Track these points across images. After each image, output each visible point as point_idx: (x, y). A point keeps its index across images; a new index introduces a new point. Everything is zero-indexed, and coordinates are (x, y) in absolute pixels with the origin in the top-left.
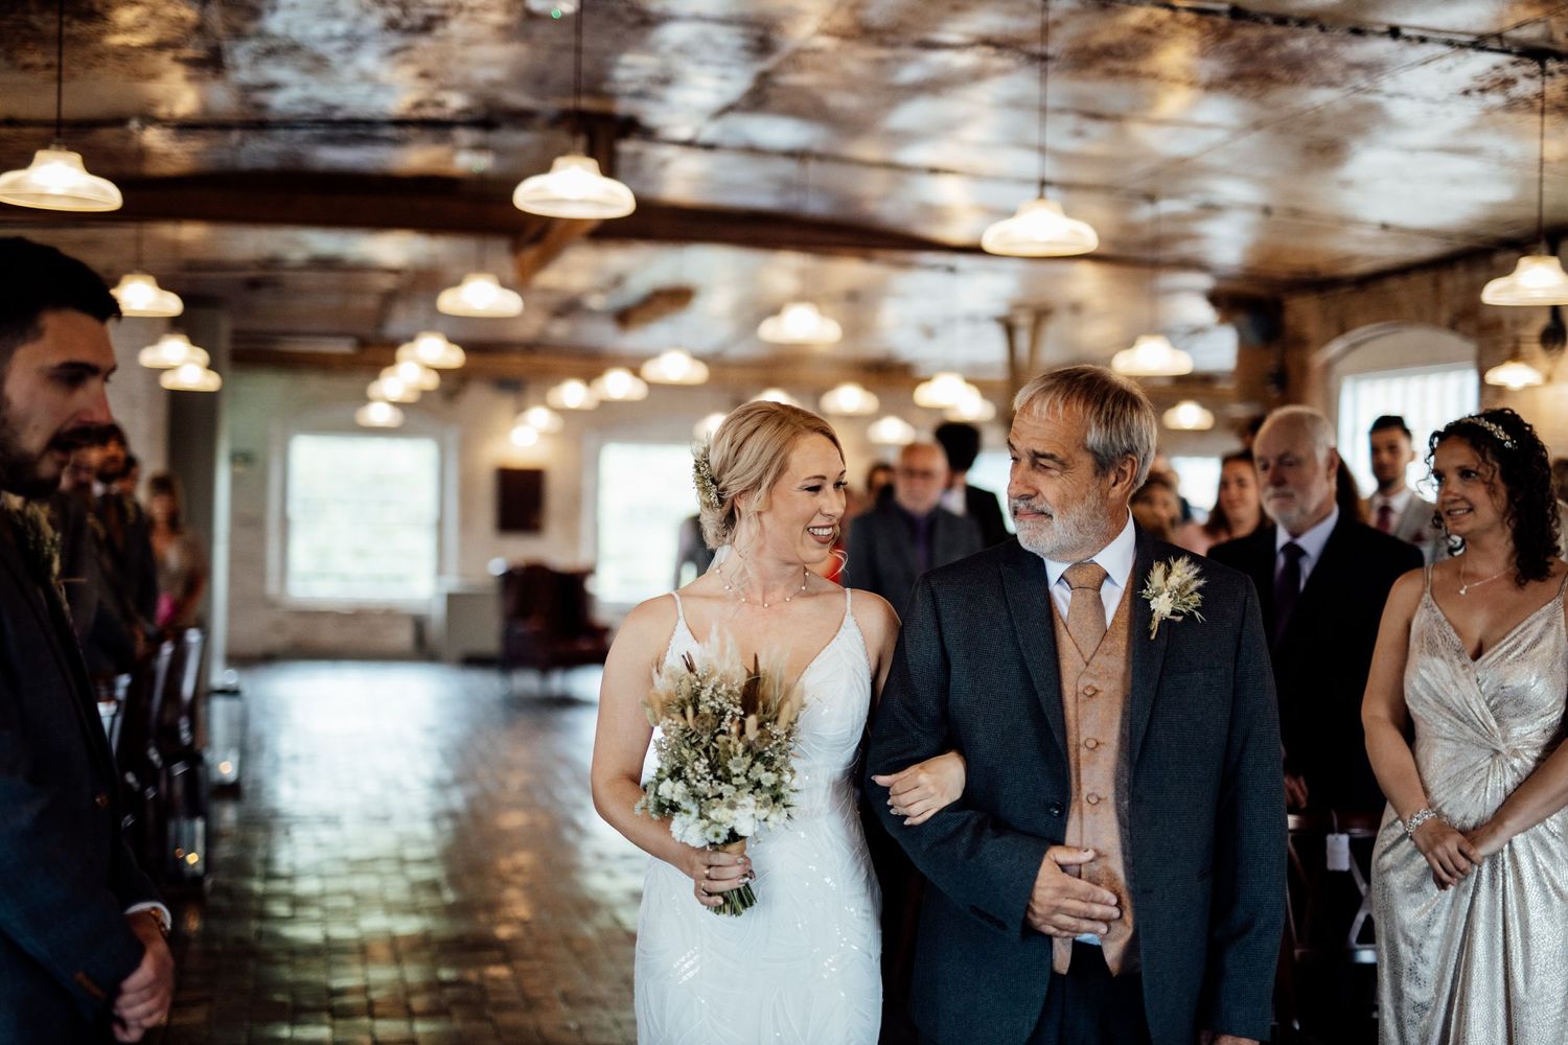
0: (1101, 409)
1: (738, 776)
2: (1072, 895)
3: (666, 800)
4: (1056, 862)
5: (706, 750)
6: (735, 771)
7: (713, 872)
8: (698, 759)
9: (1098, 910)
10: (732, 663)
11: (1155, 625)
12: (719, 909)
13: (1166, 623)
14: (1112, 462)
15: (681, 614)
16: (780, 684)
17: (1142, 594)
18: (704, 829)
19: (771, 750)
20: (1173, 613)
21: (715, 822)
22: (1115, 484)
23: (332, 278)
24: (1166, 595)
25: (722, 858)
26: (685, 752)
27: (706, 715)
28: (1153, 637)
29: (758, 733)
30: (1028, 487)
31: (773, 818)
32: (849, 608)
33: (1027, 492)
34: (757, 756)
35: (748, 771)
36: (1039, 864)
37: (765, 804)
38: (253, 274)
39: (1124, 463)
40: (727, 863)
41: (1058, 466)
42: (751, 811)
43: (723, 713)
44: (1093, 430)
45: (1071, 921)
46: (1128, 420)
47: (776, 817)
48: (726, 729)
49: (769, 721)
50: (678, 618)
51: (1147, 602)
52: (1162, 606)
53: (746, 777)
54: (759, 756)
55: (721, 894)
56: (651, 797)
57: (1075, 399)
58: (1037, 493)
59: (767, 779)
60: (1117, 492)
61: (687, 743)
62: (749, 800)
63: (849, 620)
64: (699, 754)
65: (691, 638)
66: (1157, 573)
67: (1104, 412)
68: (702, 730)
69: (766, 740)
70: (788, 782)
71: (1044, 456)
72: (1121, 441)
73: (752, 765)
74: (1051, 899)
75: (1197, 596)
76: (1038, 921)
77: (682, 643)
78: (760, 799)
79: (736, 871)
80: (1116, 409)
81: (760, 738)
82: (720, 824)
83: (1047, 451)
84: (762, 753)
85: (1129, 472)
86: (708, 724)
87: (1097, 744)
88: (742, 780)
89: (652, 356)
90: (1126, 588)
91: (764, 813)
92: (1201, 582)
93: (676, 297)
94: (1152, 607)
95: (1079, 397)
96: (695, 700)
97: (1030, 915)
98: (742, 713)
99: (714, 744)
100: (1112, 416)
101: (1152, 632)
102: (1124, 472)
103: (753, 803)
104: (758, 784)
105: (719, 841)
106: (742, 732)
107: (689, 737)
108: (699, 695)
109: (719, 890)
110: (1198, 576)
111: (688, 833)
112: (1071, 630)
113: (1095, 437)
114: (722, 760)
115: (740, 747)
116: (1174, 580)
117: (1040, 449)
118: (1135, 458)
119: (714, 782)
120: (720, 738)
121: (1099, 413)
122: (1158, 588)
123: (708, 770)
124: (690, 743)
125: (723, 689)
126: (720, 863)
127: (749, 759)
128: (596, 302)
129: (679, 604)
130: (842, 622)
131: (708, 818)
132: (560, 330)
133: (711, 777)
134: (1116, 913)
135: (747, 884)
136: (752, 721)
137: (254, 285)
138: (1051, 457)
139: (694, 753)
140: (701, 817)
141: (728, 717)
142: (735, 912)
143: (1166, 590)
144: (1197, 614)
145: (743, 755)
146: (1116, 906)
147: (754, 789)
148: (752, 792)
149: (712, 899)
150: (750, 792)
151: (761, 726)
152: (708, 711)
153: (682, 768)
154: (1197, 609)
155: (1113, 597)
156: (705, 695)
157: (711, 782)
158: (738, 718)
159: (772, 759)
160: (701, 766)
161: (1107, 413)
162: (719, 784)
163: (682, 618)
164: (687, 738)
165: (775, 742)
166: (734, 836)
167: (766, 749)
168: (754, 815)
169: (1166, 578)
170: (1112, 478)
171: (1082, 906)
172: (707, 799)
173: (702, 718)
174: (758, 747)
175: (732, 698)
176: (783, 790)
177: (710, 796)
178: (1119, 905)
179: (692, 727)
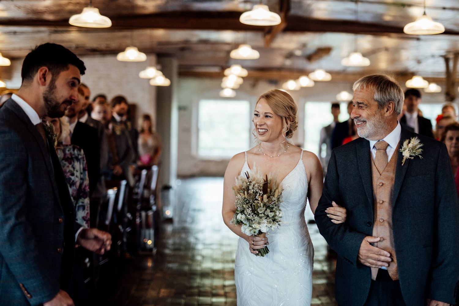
0: (379, 87)
1: (261, 214)
2: (373, 253)
3: (240, 220)
4: (368, 241)
5: (251, 205)
6: (260, 212)
7: (255, 243)
8: (248, 208)
9: (383, 258)
10: (260, 176)
11: (404, 161)
12: (257, 255)
13: (408, 160)
14: (384, 103)
15: (246, 159)
16: (275, 184)
17: (400, 151)
18: (251, 230)
19: (272, 205)
20: (411, 156)
21: (254, 228)
22: (387, 111)
23: (208, 47)
24: (407, 150)
25: (257, 239)
26: (244, 206)
27: (251, 194)
28: (402, 165)
29: (267, 200)
30: (357, 114)
31: (273, 226)
32: (301, 157)
33: (356, 116)
34: (267, 207)
35: (265, 212)
36: (361, 242)
37: (270, 223)
38: (181, 46)
39: (390, 104)
40: (259, 240)
41: (365, 106)
42: (265, 225)
43: (257, 192)
44: (376, 93)
45: (374, 262)
46: (389, 90)
47: (274, 226)
48: (257, 198)
49: (272, 196)
50: (245, 161)
51: (402, 153)
52: (406, 154)
53: (264, 214)
54: (268, 207)
55: (257, 250)
56: (235, 219)
57: (370, 83)
58: (360, 116)
59: (271, 215)
60: (387, 114)
61: (245, 203)
62: (265, 221)
63: (301, 162)
64: (249, 206)
65: (249, 168)
66: (405, 143)
67: (380, 87)
68: (250, 199)
69: (270, 202)
70: (278, 215)
71: (361, 103)
72: (387, 97)
73: (266, 210)
74: (365, 253)
75: (420, 150)
76: (362, 261)
77: (246, 169)
78: (268, 221)
79: (262, 242)
80: (384, 86)
81: (268, 201)
82: (256, 229)
83: (362, 102)
84: (269, 206)
85: (392, 107)
86: (252, 197)
87: (383, 202)
88: (263, 215)
89: (313, 71)
90: (396, 149)
91: (270, 225)
92: (422, 145)
93: (325, 51)
94: (403, 155)
95: (371, 83)
96: (248, 189)
97: (360, 259)
98: (262, 193)
99: (254, 204)
100: (383, 88)
101: (402, 163)
102: (390, 107)
103: (266, 222)
104: (268, 216)
105: (256, 234)
106: (262, 199)
107: (246, 201)
108: (249, 187)
109: (257, 249)
110: (420, 143)
111: (246, 231)
112: (376, 164)
113: (377, 96)
114: (256, 209)
115: (262, 204)
116: (411, 145)
117: (359, 101)
118: (393, 102)
119: (254, 215)
120: (255, 201)
121: (378, 88)
122: (405, 148)
123: (251, 212)
124: (246, 203)
125: (256, 185)
126: (256, 240)
127: (265, 208)
128: (298, 53)
129: (246, 156)
130: (298, 162)
131: (252, 227)
132: (288, 63)
133: (253, 214)
134: (390, 260)
135: (266, 247)
136: (265, 196)
137: (183, 49)
138: (363, 103)
139: (247, 206)
140: (250, 226)
141: (258, 195)
142: (262, 255)
143: (407, 149)
144: (420, 156)
145: (263, 207)
146: (390, 257)
147: (267, 217)
148: (266, 219)
149: (255, 252)
150: (265, 218)
151: (268, 197)
152: (252, 192)
153: (244, 211)
154: (420, 154)
155: (391, 152)
156: (251, 187)
157: (253, 216)
158: (261, 195)
159: (272, 208)
160: (249, 211)
161: (381, 88)
162: (256, 216)
163: (246, 161)
164: (245, 201)
165: (273, 203)
166: (260, 232)
167: (270, 205)
168: (267, 226)
169: (408, 145)
170: (386, 110)
171: (377, 256)
172: (252, 221)
173: (249, 195)
174: (268, 204)
175: (260, 188)
176: (276, 218)
177: (252, 220)
178: (391, 256)
179: (246, 197)
